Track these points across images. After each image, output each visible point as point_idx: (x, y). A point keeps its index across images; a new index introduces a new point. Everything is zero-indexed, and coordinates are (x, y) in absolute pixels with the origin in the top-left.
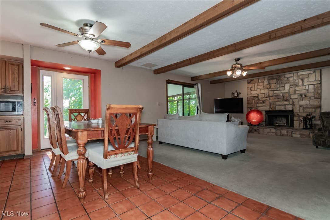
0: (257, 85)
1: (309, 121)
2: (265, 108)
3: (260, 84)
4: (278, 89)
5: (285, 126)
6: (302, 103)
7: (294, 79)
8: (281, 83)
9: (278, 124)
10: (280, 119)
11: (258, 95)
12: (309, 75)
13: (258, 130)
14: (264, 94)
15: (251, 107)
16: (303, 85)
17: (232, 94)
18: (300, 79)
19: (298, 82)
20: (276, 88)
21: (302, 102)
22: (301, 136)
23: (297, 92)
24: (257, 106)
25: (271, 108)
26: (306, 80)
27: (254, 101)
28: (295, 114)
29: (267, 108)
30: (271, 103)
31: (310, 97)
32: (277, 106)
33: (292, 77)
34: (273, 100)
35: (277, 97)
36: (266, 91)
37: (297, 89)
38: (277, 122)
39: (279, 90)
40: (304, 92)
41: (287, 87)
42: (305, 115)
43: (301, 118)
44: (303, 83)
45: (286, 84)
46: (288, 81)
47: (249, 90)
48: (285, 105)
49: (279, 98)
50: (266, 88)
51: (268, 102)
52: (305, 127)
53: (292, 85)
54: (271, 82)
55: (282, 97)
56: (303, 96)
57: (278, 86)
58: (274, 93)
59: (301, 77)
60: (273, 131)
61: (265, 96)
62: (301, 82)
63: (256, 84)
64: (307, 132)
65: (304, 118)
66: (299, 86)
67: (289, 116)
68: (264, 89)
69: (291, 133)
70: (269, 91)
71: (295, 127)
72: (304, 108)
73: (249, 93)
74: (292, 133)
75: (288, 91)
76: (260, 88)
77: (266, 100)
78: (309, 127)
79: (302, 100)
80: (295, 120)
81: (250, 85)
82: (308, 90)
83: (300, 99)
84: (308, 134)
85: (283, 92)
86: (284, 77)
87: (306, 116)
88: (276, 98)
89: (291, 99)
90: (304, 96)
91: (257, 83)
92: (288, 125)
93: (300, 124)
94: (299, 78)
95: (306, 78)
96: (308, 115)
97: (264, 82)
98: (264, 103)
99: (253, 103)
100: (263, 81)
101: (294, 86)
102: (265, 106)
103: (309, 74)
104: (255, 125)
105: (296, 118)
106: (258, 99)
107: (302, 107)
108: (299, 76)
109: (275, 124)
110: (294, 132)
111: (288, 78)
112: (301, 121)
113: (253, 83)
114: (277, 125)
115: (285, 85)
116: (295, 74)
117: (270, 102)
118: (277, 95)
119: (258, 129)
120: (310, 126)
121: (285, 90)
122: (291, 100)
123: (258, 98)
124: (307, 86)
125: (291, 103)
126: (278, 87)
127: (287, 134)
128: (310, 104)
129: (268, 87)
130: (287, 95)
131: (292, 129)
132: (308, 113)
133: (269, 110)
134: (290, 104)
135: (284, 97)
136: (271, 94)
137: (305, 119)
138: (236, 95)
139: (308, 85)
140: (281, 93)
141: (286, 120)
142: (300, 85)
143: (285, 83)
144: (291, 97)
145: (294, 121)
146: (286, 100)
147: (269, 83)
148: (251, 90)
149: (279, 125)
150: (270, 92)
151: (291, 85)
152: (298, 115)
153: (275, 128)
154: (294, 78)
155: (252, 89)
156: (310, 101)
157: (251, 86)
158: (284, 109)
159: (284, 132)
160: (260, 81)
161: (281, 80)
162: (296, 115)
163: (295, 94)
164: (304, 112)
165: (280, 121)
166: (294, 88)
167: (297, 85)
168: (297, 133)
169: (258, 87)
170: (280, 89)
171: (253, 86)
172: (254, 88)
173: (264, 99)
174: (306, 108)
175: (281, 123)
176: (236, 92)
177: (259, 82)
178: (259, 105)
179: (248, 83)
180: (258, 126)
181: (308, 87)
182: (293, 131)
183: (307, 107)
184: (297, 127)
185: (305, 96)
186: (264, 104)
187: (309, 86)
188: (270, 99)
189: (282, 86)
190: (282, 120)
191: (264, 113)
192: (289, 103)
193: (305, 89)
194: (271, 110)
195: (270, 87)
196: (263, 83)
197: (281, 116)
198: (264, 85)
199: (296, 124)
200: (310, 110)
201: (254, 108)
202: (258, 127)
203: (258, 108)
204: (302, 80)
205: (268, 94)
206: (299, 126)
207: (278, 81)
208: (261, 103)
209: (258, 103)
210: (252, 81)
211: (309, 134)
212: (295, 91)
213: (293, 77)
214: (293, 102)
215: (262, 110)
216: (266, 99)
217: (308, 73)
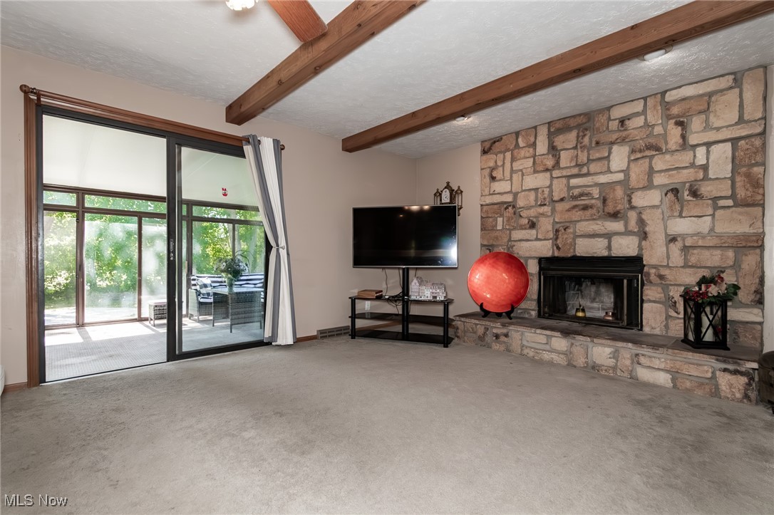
0: (513, 159)
1: (708, 309)
2: (534, 247)
3: (523, 153)
4: (585, 170)
5: (608, 321)
6: (681, 226)
7: (646, 125)
8: (597, 143)
9: (583, 310)
10: (593, 289)
11: (516, 195)
12: (713, 99)
13: (506, 335)
14: (533, 192)
15: (491, 242)
16: (685, 145)
17: (435, 195)
18: (673, 121)
19: (665, 136)
20: (577, 165)
21: (678, 220)
22: (673, 380)
23: (659, 180)
24: (510, 240)
25: (558, 248)
26: (696, 123)
27: (500, 220)
28: (648, 274)
29: (545, 249)
30: (557, 226)
31: (715, 199)
32: (580, 241)
33: (637, 114)
34: (567, 216)
35: (580, 203)
36: (541, 180)
37: (659, 163)
38: (585, 303)
39: (588, 174)
40: (687, 175)
41: (619, 157)
42: (690, 278)
43: (676, 293)
44: (683, 137)
45: (615, 148)
46: (624, 134)
47: (488, 179)
48: (609, 236)
49: (585, 208)
50: (541, 169)
51: (546, 225)
52: (691, 337)
53: (640, 151)
54: (559, 141)
55: (599, 204)
56: (686, 195)
57: (583, 157)
58: (570, 188)
59: (675, 110)
60: (560, 343)
61: (536, 200)
62: (675, 133)
63: (508, 155)
64: (702, 366)
65: (687, 296)
66: (667, 151)
67: (625, 281)
68: (535, 172)
69: (628, 362)
70: (552, 178)
71: (646, 329)
72: (686, 249)
73: (487, 192)
74: (632, 363)
75: (621, 176)
76: (521, 170)
77: (543, 214)
78: (709, 336)
79: (681, 212)
80: (650, 301)
81: (490, 160)
82: (705, 168)
83: (671, 208)
84: (709, 375)
85: (603, 179)
86: (609, 119)
87: (699, 284)
88: (575, 207)
89: (633, 208)
90: (686, 193)
91: (512, 151)
92: (622, 319)
93: (668, 317)
94: (669, 117)
95: (700, 112)
96: (704, 281)
97: (534, 145)
98: (533, 225)
99: (499, 227)
100: (532, 139)
101: (648, 153)
102: (537, 239)
103: (710, 95)
104: (499, 315)
105: (651, 293)
106: (515, 214)
107: (679, 244)
108: (666, 106)
109: (573, 312)
110: (642, 360)
111: (622, 122)
112: (675, 302)
113: (500, 152)
114: (580, 314)
115: (610, 153)
116: (650, 102)
117: (555, 223)
118: (581, 195)
119: (505, 331)
120: (715, 333)
121: (609, 171)
122: (633, 216)
123: (514, 207)
124: (701, 152)
125: (633, 225)
126: (585, 160)
127: (611, 362)
128: (712, 230)
129: (550, 162)
130: (619, 192)
131: (635, 342)
132: (707, 273)
133: (549, 254)
134: (628, 233)
135: (605, 201)
136: (559, 190)
137: (695, 303)
138: (446, 198)
139: (708, 145)
140: (597, 185)
141: (612, 296)
142: (674, 148)
143: (613, 143)
144: (633, 200)
145: (645, 305)
146: (615, 216)
147: (553, 149)
148: (493, 178)
149: (589, 314)
150: (555, 182)
151: (633, 151)
152: (661, 277)
153: (566, 333)
154: (646, 119)
155: (494, 174)
156: (713, 215)
157: (492, 164)
158: (605, 253)
159: (601, 352)
160: (520, 140)
161: (598, 129)
162: (653, 277)
163: (649, 186)
164: (686, 266)
165: (593, 300)
166: (648, 160)
167: (658, 149)
168: (657, 363)
169: (517, 166)
170: (593, 167)
171: (500, 163)
172: (501, 169)
173: (532, 212)
174: (694, 247)
175: (595, 305)
176: (448, 186)
177: (517, 146)
178: (517, 235)
179: (485, 152)
180: (511, 319)
181: (708, 152)
182: (637, 355)
183: (700, 243)
184: (657, 331)
185: (695, 193)
186: (534, 232)
187: (713, 148)
188: (553, 210)
189: (598, 155)
190: (598, 293)
191: (533, 268)
192: (626, 225)
193: (692, 165)
194: (556, 254)
195: (557, 165)
196: (531, 150)
197: (594, 280)
198: (534, 156)
199: (654, 316)
200: (713, 259)
201: (501, 245)
202: (504, 325)
203: (512, 247)
204: (679, 123)
205: (546, 191)
206: (667, 327)
207: (585, 135)
208: (522, 228)
209: (515, 229)
210: (495, 142)
211: (713, 373)
212: (651, 172)
213: (644, 112)
214: (641, 222)
215: (527, 255)
216: (542, 210)
217: (709, 90)
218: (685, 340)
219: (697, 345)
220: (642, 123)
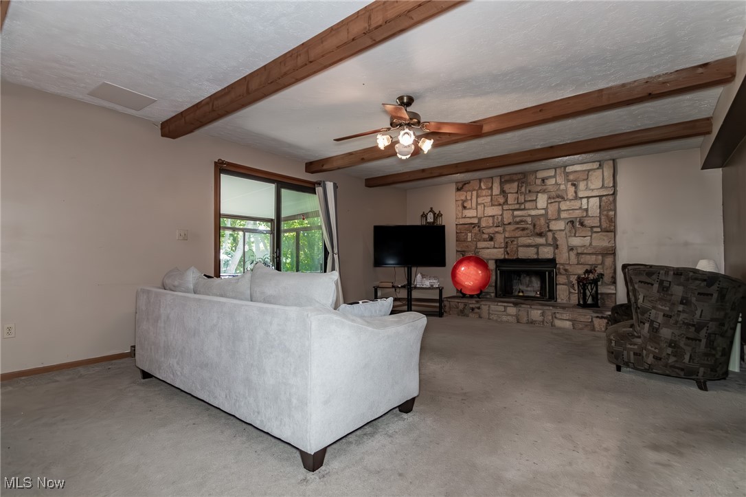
0: (478, 196)
1: (589, 287)
2: (492, 252)
3: (484, 193)
4: (522, 207)
5: (538, 298)
6: (575, 241)
7: (556, 184)
8: (530, 191)
9: (523, 292)
10: (528, 279)
11: (480, 219)
12: (590, 173)
13: (479, 308)
14: (491, 218)
15: (464, 249)
16: (576, 197)
17: (422, 216)
18: (570, 183)
19: (566, 191)
20: (518, 203)
21: (574, 238)
22: (573, 325)
23: (563, 215)
24: (476, 248)
25: (508, 253)
26: (582, 185)
27: (470, 234)
28: (559, 269)
29: (499, 254)
30: (507, 240)
31: (592, 227)
32: (521, 249)
33: (551, 177)
34: (512, 234)
35: (520, 225)
36: (496, 211)
37: (564, 206)
38: (521, 287)
39: (524, 209)
40: (578, 214)
41: (542, 201)
42: (580, 271)
43: (574, 279)
44: (576, 192)
45: (539, 195)
46: (544, 187)
47: (460, 208)
48: (537, 246)
49: (524, 229)
50: (496, 203)
51: (500, 239)
52: (581, 302)
53: (554, 198)
54: (507, 187)
55: (531, 227)
56: (577, 225)
57: (522, 199)
58: (514, 217)
59: (571, 177)
60: (512, 310)
61: (493, 223)
62: (571, 190)
63: (475, 193)
64: (586, 315)
65: (580, 280)
66: (567, 200)
67: (547, 273)
68: (492, 205)
69: (550, 318)
70: (503, 209)
71: (559, 301)
72: (578, 254)
73: (460, 215)
74: (552, 318)
75: (543, 212)
76: (483, 204)
77: (497, 232)
78: (590, 301)
79: (575, 234)
80: (560, 284)
81: (462, 195)
82: (587, 210)
83: (570, 231)
84: (590, 320)
85: (533, 213)
86: (536, 178)
87: (585, 273)
88: (518, 228)
89: (550, 231)
90: (578, 224)
91: (477, 190)
92: (545, 296)
93: (570, 293)
94: (568, 181)
95: (584, 180)
96: (587, 272)
97: (491, 188)
98: (491, 239)
99: (469, 239)
100: (490, 185)
101: (557, 200)
102: (494, 248)
103: (589, 171)
104: (471, 297)
105: (561, 279)
106: (479, 231)
107: (575, 252)
108: (567, 174)
109: (516, 294)
110: (558, 315)
111: (543, 180)
112: (573, 285)
113: (469, 191)
114: (521, 294)
115: (537, 198)
116: (558, 171)
117: (505, 238)
118: (522, 221)
119: (477, 305)
120: (593, 299)
121: (536, 208)
122: (550, 234)
123: (479, 227)
124: (585, 201)
125: (550, 240)
126: (523, 201)
127: (541, 319)
128: (591, 244)
129: (502, 200)
130: (542, 221)
131: (553, 306)
132: (588, 268)
133: (502, 257)
134: (547, 245)
135: (534, 226)
136: (507, 217)
137: (583, 283)
138: (430, 218)
139: (588, 198)
140: (529, 215)
141: (539, 283)
142: (571, 198)
143: (538, 192)
144: (550, 226)
145: (558, 286)
146: (540, 235)
147: (503, 192)
148: (465, 208)
149: (525, 295)
150: (505, 212)
151: (549, 198)
152: (566, 270)
153: (516, 304)
154: (556, 180)
155: (465, 205)
156: (591, 236)
157: (463, 198)
158: (535, 257)
159: (536, 314)
160: (482, 184)
161: (530, 183)
162: (562, 271)
163: (558, 219)
164: (578, 264)
165: (528, 286)
166: (557, 204)
167: (563, 198)
168: (565, 316)
169: (480, 200)
170: (528, 205)
171: (469, 198)
172: (470, 201)
173: (491, 230)
174: (582, 254)
175: (529, 289)
176: (431, 210)
177: (480, 188)
178: (481, 244)
179: (458, 190)
180: (480, 298)
181: (588, 202)
182: (555, 313)
183: (585, 251)
184: (565, 301)
185: (582, 224)
186: (492, 243)
187: (591, 199)
188: (504, 230)
189: (530, 199)
190: (530, 282)
191: (492, 265)
192: (546, 240)
193: (580, 208)
194: (506, 257)
195: (506, 202)
196: (490, 191)
197: (529, 273)
198: (492, 195)
199: (562, 293)
200: (592, 260)
201: (471, 251)
202: (477, 302)
203: (478, 252)
204: (573, 185)
205: (500, 218)
206: (569, 298)
207: (522, 186)
208: (485, 240)
209: (479, 241)
210: (465, 184)
211: (592, 319)
212: (559, 211)
213: (555, 176)
214: (555, 239)
215: (488, 257)
216: (497, 229)
217: (588, 168)
218: (579, 305)
219: (585, 305)
220: (554, 182)
